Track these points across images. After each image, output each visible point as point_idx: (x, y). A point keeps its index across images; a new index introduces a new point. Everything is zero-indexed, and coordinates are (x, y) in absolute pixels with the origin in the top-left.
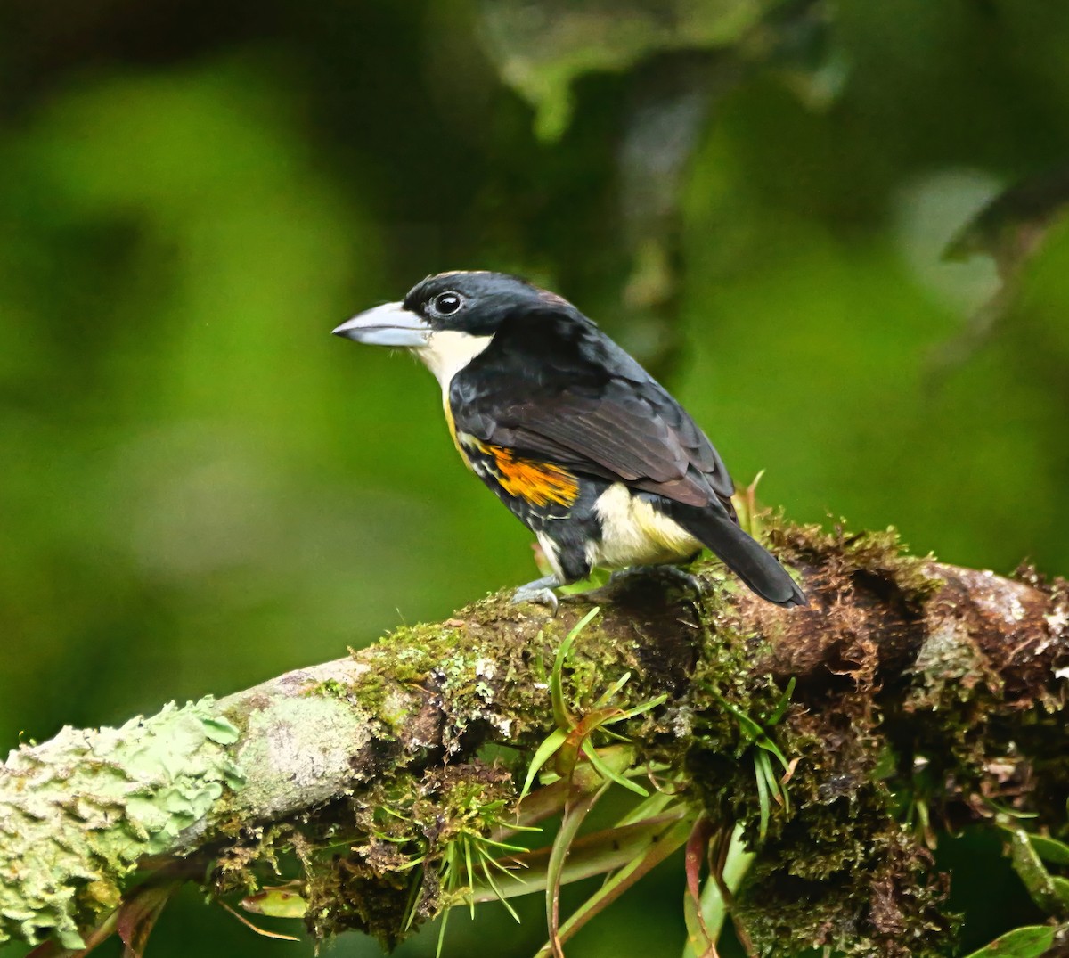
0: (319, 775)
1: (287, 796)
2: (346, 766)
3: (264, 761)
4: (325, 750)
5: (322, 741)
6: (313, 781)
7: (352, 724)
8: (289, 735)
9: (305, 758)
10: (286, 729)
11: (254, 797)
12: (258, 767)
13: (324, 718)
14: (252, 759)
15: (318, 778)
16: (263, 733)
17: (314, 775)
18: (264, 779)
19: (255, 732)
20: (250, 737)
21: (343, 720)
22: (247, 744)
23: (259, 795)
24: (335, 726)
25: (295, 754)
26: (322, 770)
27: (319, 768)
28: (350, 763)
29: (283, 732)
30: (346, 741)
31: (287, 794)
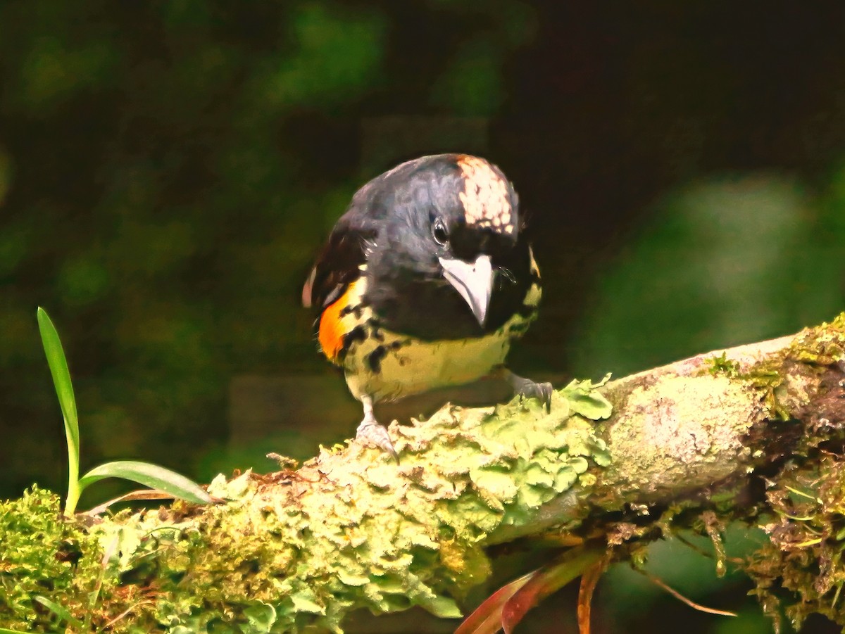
0: (704, 452)
1: (670, 472)
2: (737, 443)
3: (639, 437)
4: (709, 428)
5: (706, 419)
6: (698, 458)
7: (742, 403)
8: (668, 412)
9: (685, 435)
10: (666, 406)
11: (628, 472)
12: (632, 443)
13: (711, 396)
14: (625, 435)
15: (703, 455)
16: (641, 410)
17: (698, 452)
18: (638, 455)
19: (633, 409)
20: (627, 414)
21: (732, 399)
22: (621, 420)
23: (634, 470)
24: (722, 404)
25: (673, 431)
26: (707, 447)
27: (702, 445)
28: (742, 442)
29: (663, 409)
30: (734, 420)
31: (668, 470)
